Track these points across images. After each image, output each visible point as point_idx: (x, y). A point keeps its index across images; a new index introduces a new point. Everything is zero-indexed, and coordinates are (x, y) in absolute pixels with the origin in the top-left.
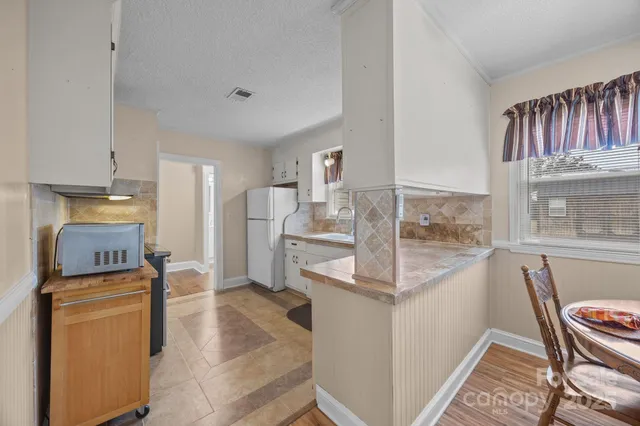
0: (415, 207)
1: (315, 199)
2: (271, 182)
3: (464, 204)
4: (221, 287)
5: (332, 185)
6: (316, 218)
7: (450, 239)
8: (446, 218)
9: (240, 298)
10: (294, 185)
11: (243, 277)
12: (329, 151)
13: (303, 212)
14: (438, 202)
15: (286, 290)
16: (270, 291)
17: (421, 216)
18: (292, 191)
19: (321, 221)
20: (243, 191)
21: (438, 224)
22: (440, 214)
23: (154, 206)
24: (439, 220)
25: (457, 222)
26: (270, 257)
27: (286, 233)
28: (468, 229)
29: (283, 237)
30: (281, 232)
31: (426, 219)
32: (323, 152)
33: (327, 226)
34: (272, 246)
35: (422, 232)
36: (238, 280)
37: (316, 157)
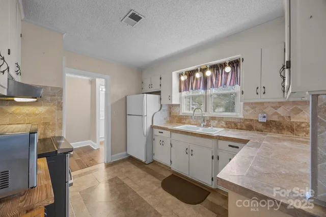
0: (253, 108)
1: (174, 102)
2: (141, 91)
3: (299, 107)
4: (110, 161)
5: (184, 93)
6: (172, 114)
7: (285, 132)
8: (283, 117)
9: (123, 170)
10: (158, 93)
11: (124, 153)
12: (184, 70)
13: (164, 110)
14: (274, 105)
15: (154, 162)
16: (144, 163)
17: (260, 115)
18: (157, 96)
19: (176, 116)
20: (124, 96)
21: (274, 121)
22: (276, 113)
23: (60, 107)
24: (275, 118)
25: (292, 120)
26: (144, 141)
27: (154, 125)
28: (303, 125)
29: (152, 127)
30: (151, 124)
31: (264, 117)
32: (179, 71)
33: (181, 120)
34: (145, 134)
35: (260, 126)
36: (120, 155)
37: (174, 75)
